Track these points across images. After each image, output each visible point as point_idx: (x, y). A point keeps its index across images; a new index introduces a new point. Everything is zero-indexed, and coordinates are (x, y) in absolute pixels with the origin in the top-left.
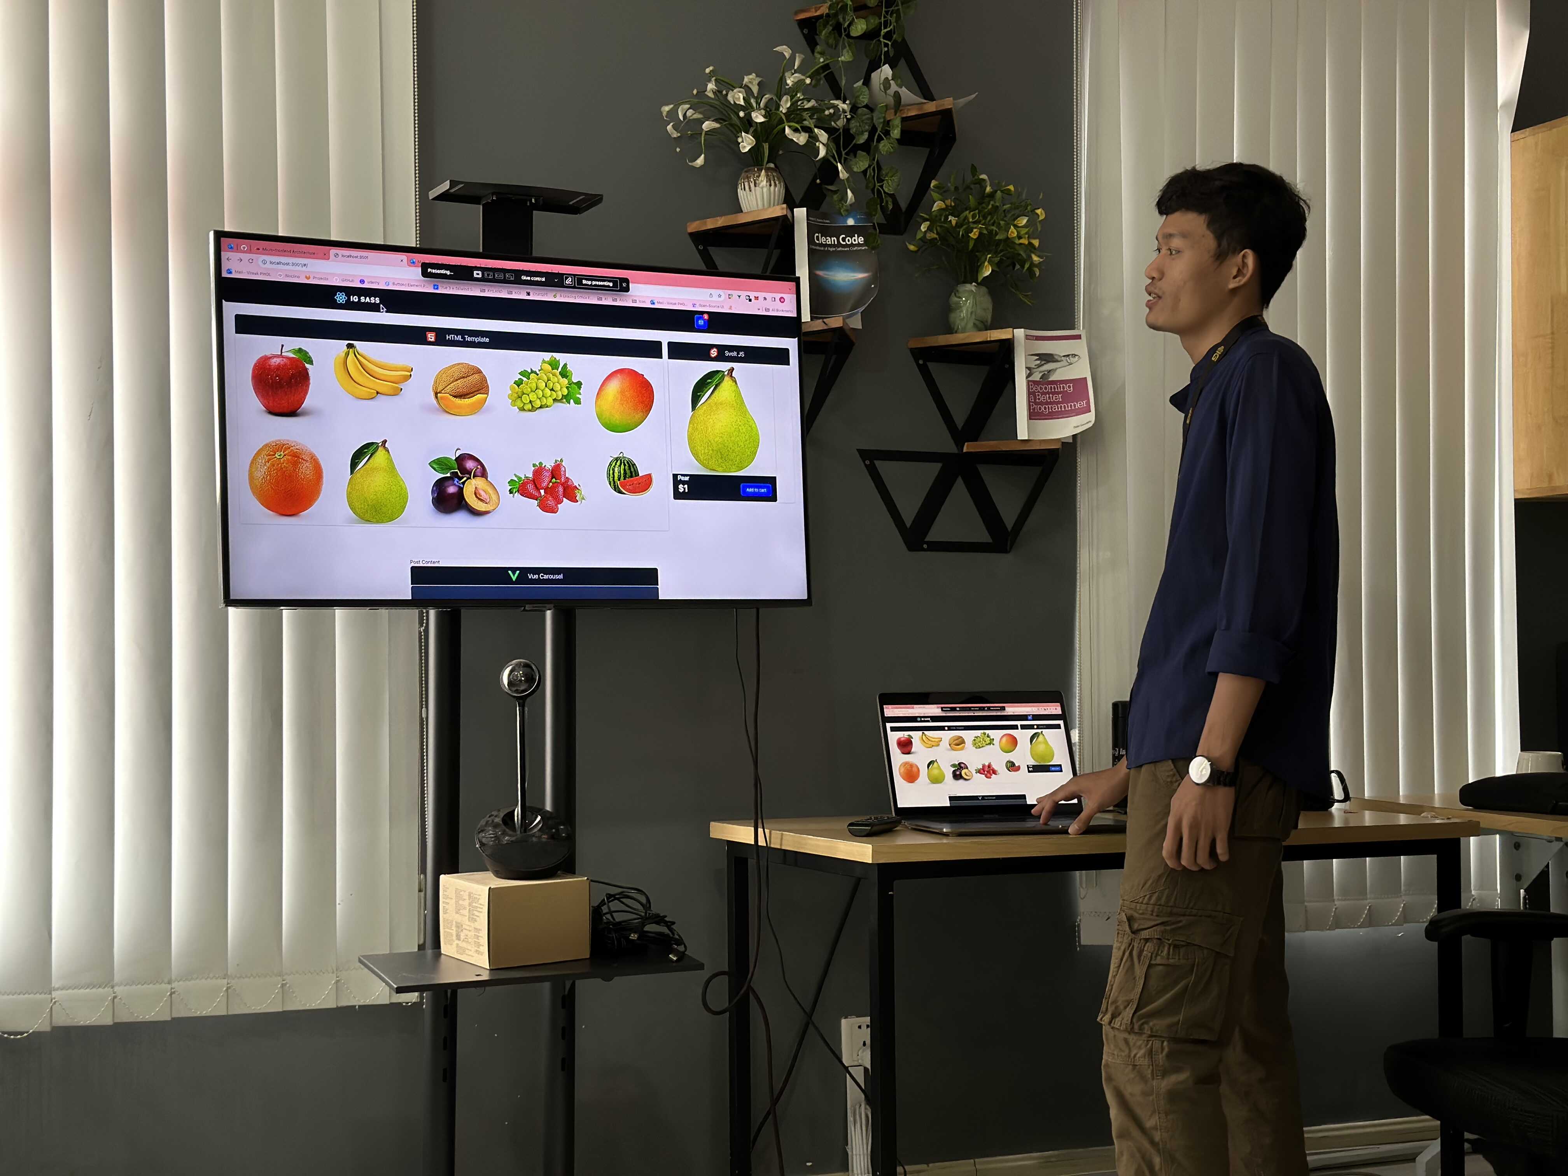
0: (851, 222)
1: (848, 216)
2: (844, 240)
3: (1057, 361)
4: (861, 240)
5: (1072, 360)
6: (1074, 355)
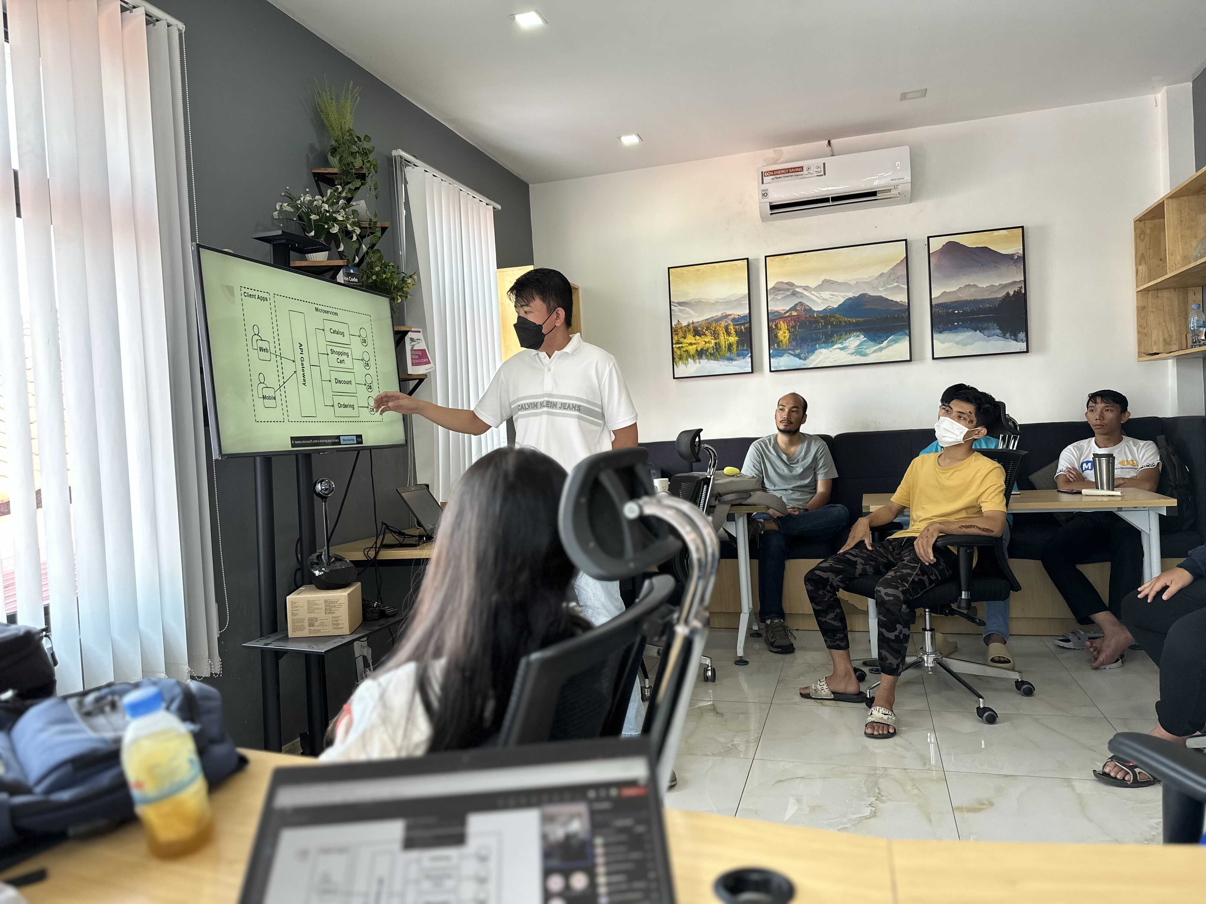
0: (352, 271)
1: (350, 269)
2: (350, 279)
3: (415, 341)
4: (356, 280)
5: (419, 341)
6: (420, 339)
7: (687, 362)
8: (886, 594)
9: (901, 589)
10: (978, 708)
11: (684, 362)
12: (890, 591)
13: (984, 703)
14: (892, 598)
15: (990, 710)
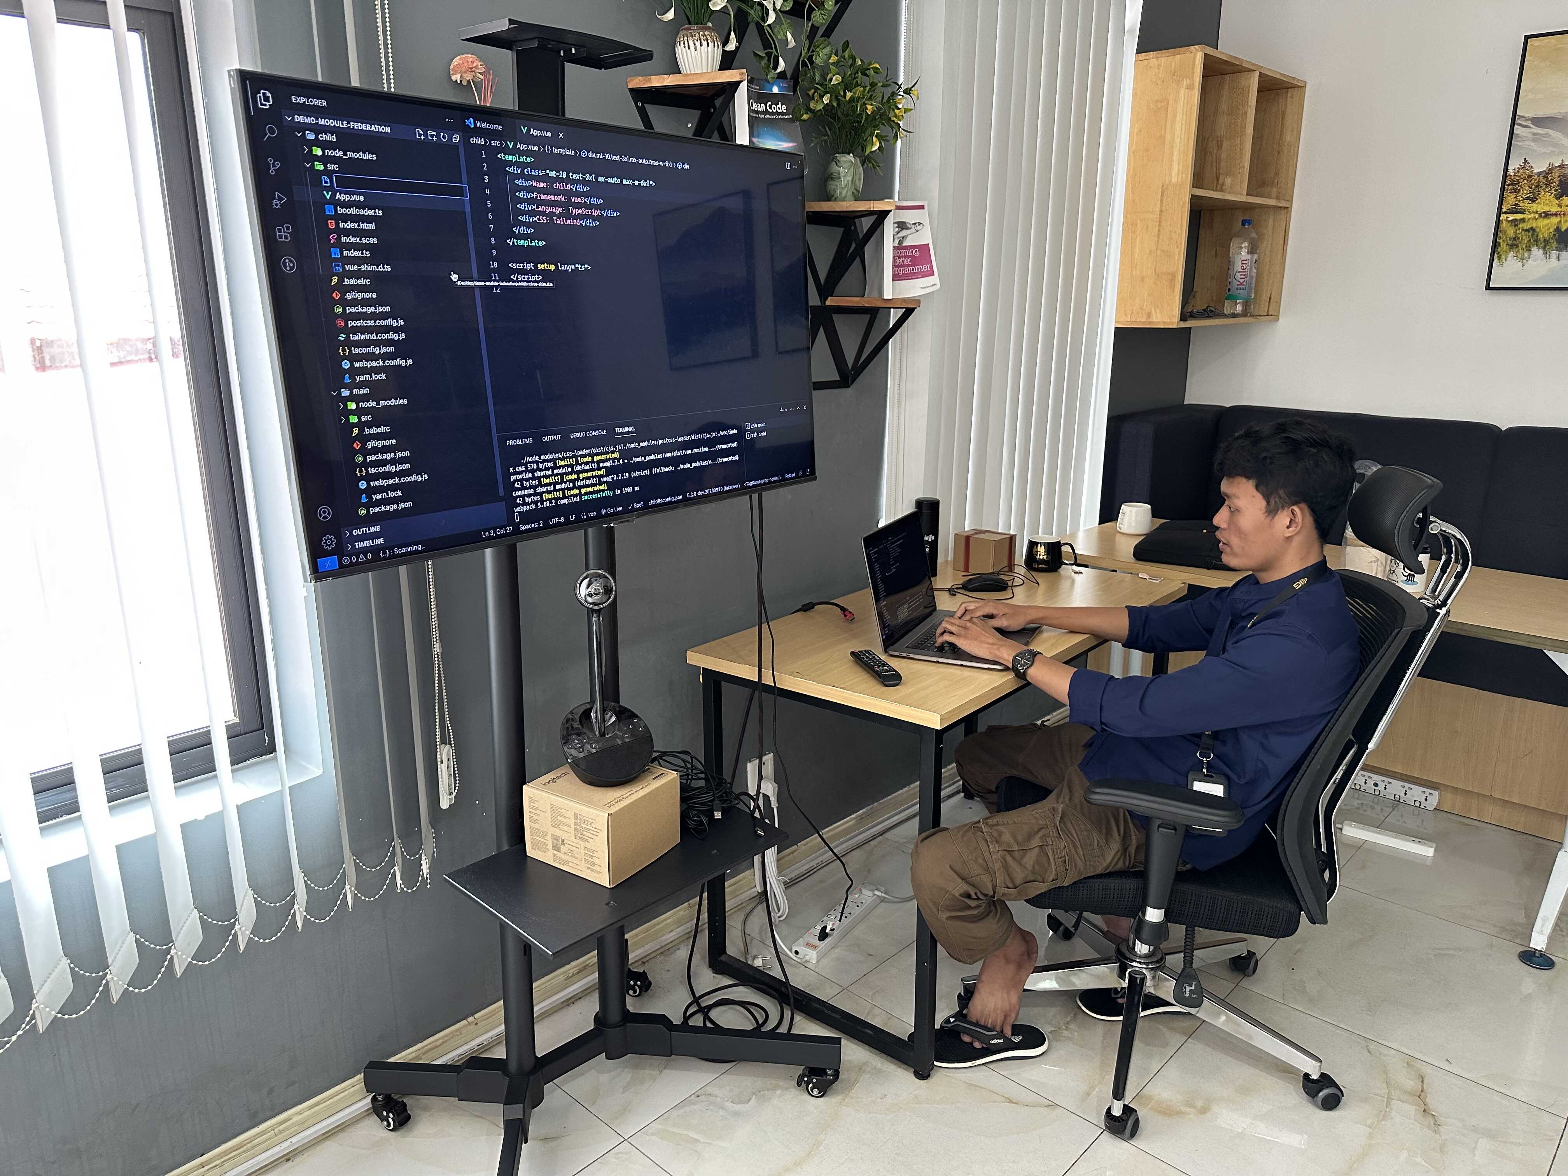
0: (775, 90)
1: (773, 85)
2: (770, 107)
3: (908, 228)
4: (784, 109)
5: (919, 228)
6: (920, 224)
7: (1526, 255)
11: (1520, 256)
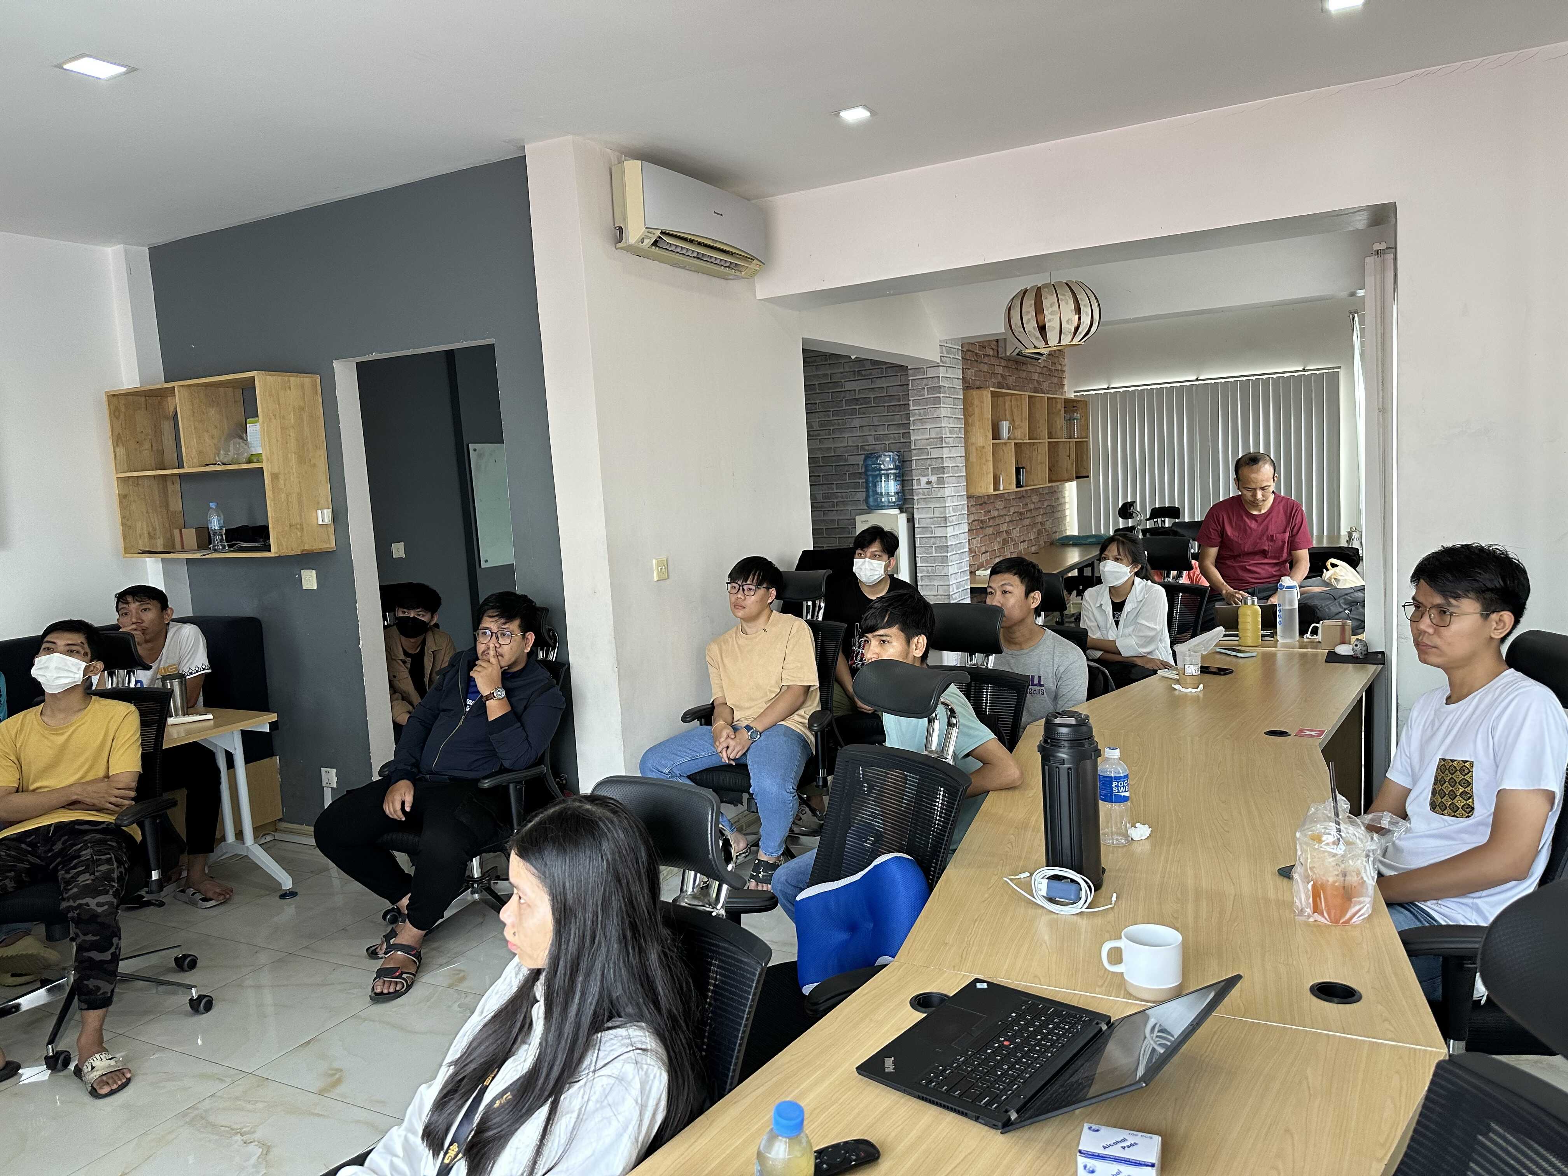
8: (99, 904)
9: (111, 892)
10: (191, 1000)
12: (102, 899)
13: (197, 992)
14: (106, 907)
15: (205, 996)
